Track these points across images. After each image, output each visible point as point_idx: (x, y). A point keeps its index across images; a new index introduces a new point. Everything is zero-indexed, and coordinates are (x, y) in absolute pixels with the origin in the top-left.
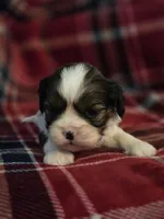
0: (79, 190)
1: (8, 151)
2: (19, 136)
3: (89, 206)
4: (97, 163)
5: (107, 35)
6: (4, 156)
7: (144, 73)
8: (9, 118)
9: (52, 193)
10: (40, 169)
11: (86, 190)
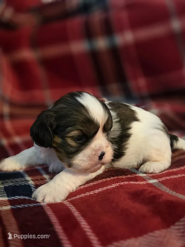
0: (84, 224)
3: (94, 240)
4: (96, 191)
5: (102, 43)
6: (6, 189)
7: (142, 82)
9: (58, 229)
11: (89, 223)
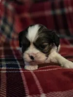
1: (9, 63)
2: (15, 56)
3: (41, 90)
8: (12, 48)
9: (25, 83)
10: (22, 71)
